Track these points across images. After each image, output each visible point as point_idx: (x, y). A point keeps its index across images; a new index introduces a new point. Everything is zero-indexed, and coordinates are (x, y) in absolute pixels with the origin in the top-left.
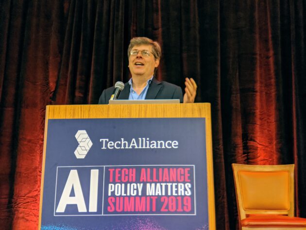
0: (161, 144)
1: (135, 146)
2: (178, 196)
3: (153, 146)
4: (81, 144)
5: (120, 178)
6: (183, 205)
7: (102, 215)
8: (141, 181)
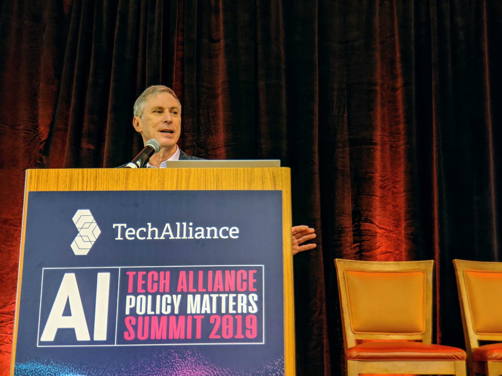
0: (212, 232)
1: (169, 236)
2: (237, 314)
3: (199, 235)
4: (82, 232)
5: (145, 286)
6: (244, 328)
7: (115, 345)
8: (179, 290)
